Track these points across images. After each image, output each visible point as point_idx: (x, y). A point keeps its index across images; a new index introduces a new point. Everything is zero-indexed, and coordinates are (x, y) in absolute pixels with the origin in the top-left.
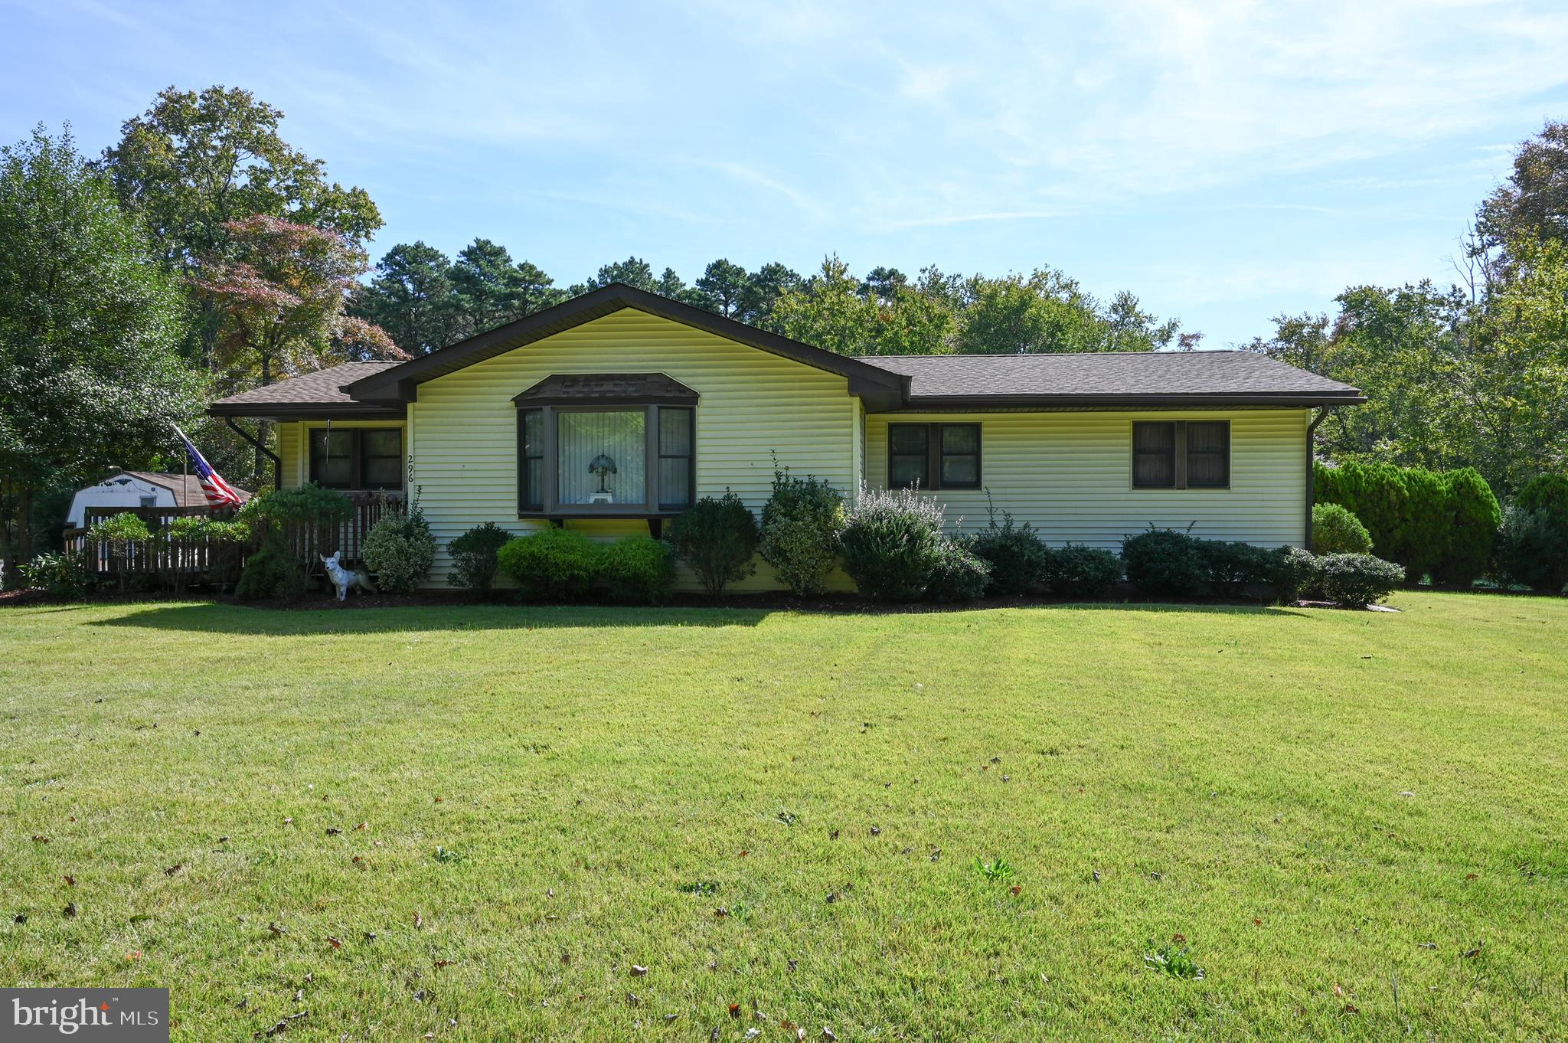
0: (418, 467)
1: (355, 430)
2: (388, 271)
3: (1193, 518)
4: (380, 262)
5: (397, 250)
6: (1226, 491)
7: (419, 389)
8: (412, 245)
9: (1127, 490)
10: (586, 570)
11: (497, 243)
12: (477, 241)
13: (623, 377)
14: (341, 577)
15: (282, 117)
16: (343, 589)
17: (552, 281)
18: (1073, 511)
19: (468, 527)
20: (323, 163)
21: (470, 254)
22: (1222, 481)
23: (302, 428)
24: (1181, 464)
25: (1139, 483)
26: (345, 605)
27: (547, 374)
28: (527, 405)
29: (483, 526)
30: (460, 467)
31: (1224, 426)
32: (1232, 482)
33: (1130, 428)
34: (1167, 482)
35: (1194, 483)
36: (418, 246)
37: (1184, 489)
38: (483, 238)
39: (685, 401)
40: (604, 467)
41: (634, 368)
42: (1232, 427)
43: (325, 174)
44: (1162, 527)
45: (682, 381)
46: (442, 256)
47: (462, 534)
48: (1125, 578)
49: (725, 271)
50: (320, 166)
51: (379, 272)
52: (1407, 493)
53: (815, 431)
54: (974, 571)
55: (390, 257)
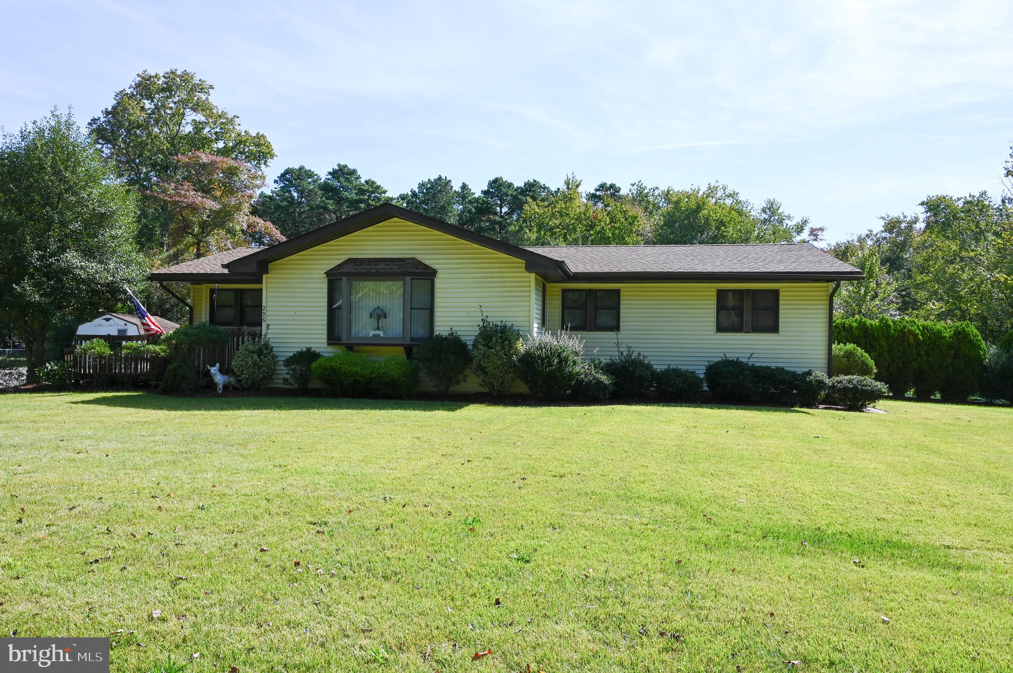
0: (268, 313)
1: (237, 290)
2: (282, 185)
3: (752, 351)
4: (277, 179)
5: (288, 171)
6: (777, 334)
7: (270, 266)
8: (297, 168)
9: (713, 333)
10: (363, 377)
11: (351, 167)
12: (339, 165)
13: (391, 260)
14: (219, 379)
15: (213, 88)
16: (221, 386)
17: (387, 191)
18: (678, 346)
19: (296, 350)
20: (238, 117)
21: (334, 174)
22: (774, 328)
23: (205, 288)
24: (747, 317)
25: (720, 329)
26: (221, 396)
27: (345, 258)
28: (334, 277)
29: (304, 350)
30: (293, 313)
31: (776, 293)
32: (780, 329)
33: (715, 293)
34: (738, 328)
35: (756, 329)
36: (301, 168)
37: (749, 333)
38: (343, 164)
39: (429, 274)
40: (379, 315)
41: (398, 254)
42: (781, 294)
43: (239, 125)
44: (731, 356)
45: (427, 262)
46: (316, 175)
47: (292, 354)
48: (706, 389)
49: (500, 185)
50: (236, 119)
51: (276, 185)
52: (921, 338)
53: (508, 294)
54: (602, 382)
55: (283, 175)
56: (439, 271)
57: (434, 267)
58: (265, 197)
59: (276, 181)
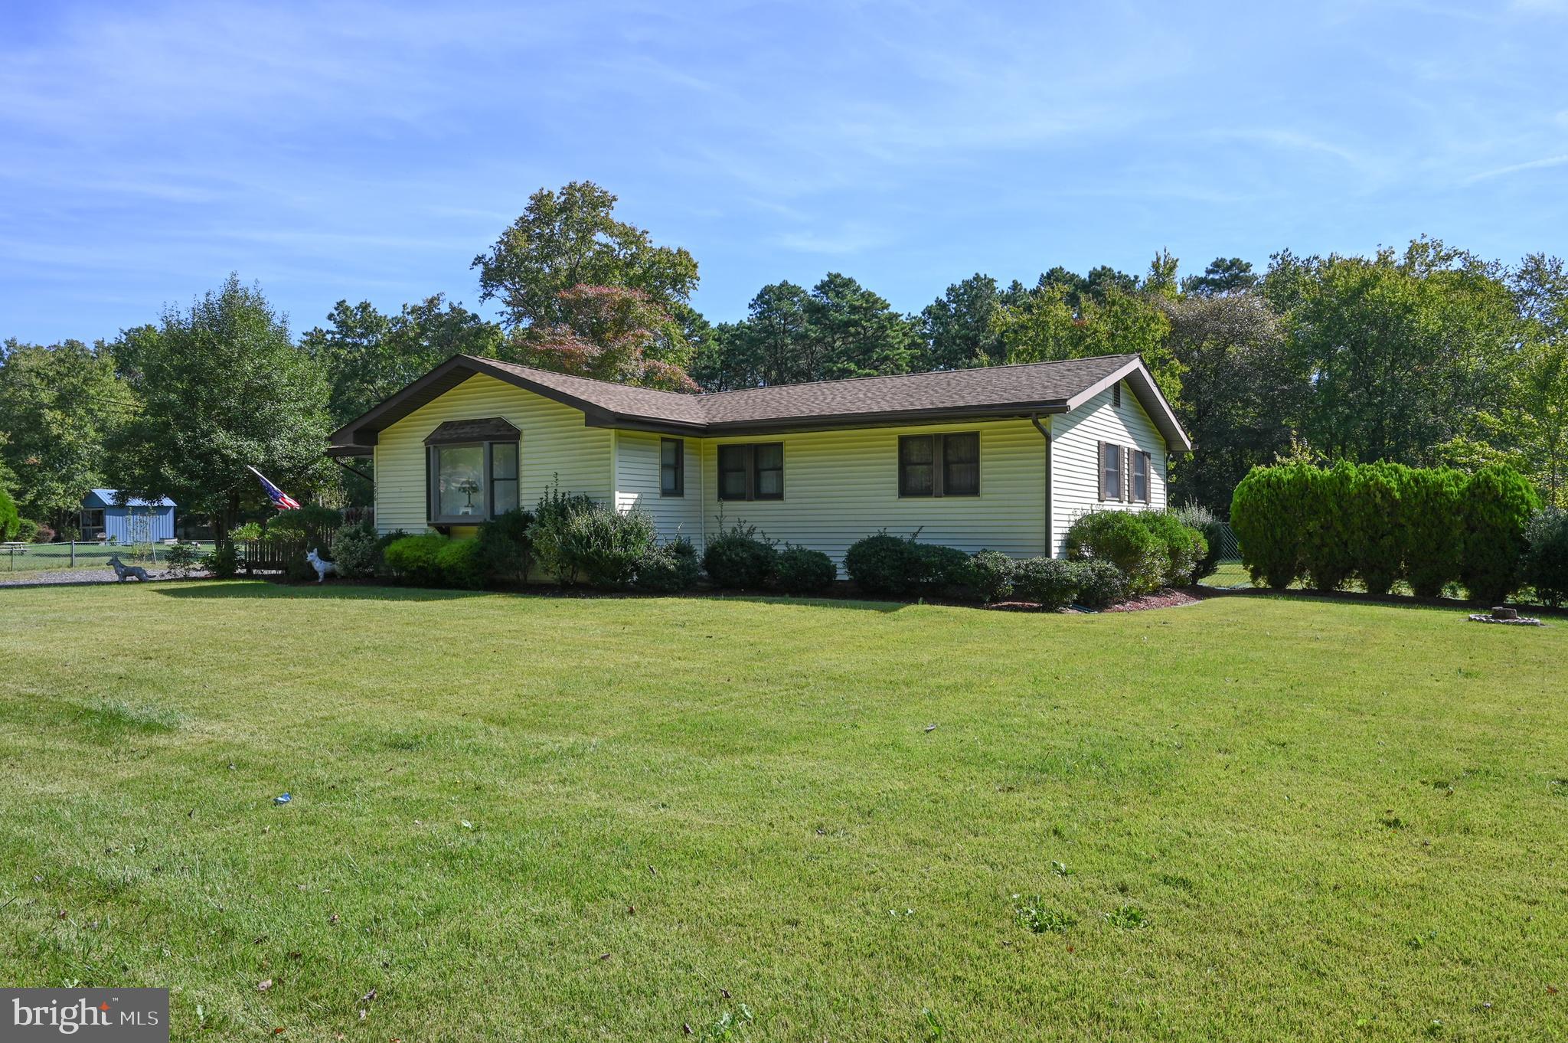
0: (379, 490)
2: (759, 310)
4: (752, 303)
5: (767, 290)
6: (976, 498)
7: (380, 435)
8: (778, 285)
9: (895, 498)
11: (846, 275)
12: (829, 275)
14: (319, 566)
15: (616, 200)
18: (853, 518)
20: (647, 232)
21: (823, 288)
22: (973, 490)
24: (939, 474)
25: (906, 490)
27: (440, 422)
28: (431, 445)
30: (399, 490)
31: (975, 438)
32: (981, 489)
33: (896, 442)
34: (927, 492)
35: (950, 491)
36: (784, 284)
37: (941, 497)
38: (834, 272)
39: (514, 437)
40: (469, 488)
41: (485, 414)
42: (982, 438)
43: (651, 242)
44: (892, 532)
45: (513, 422)
46: (803, 292)
48: (845, 577)
50: (646, 235)
51: (751, 311)
52: (1398, 495)
53: (589, 457)
54: (665, 568)
55: (760, 296)
56: (525, 432)
57: (520, 427)
58: (744, 327)
59: (751, 306)
